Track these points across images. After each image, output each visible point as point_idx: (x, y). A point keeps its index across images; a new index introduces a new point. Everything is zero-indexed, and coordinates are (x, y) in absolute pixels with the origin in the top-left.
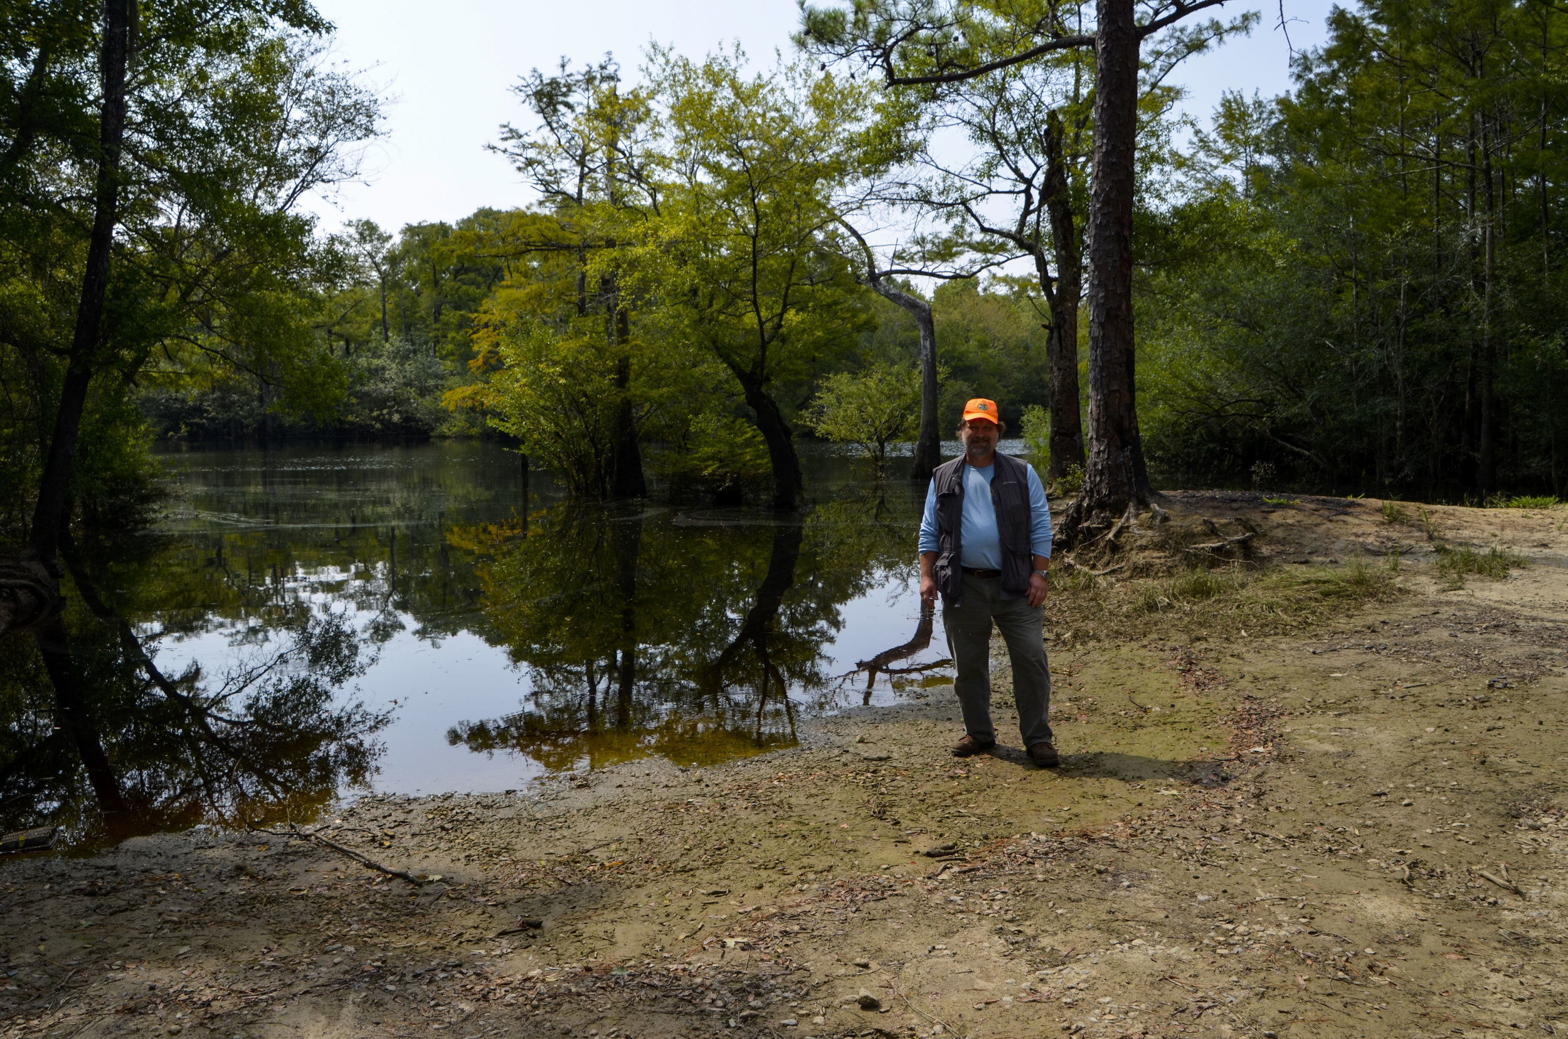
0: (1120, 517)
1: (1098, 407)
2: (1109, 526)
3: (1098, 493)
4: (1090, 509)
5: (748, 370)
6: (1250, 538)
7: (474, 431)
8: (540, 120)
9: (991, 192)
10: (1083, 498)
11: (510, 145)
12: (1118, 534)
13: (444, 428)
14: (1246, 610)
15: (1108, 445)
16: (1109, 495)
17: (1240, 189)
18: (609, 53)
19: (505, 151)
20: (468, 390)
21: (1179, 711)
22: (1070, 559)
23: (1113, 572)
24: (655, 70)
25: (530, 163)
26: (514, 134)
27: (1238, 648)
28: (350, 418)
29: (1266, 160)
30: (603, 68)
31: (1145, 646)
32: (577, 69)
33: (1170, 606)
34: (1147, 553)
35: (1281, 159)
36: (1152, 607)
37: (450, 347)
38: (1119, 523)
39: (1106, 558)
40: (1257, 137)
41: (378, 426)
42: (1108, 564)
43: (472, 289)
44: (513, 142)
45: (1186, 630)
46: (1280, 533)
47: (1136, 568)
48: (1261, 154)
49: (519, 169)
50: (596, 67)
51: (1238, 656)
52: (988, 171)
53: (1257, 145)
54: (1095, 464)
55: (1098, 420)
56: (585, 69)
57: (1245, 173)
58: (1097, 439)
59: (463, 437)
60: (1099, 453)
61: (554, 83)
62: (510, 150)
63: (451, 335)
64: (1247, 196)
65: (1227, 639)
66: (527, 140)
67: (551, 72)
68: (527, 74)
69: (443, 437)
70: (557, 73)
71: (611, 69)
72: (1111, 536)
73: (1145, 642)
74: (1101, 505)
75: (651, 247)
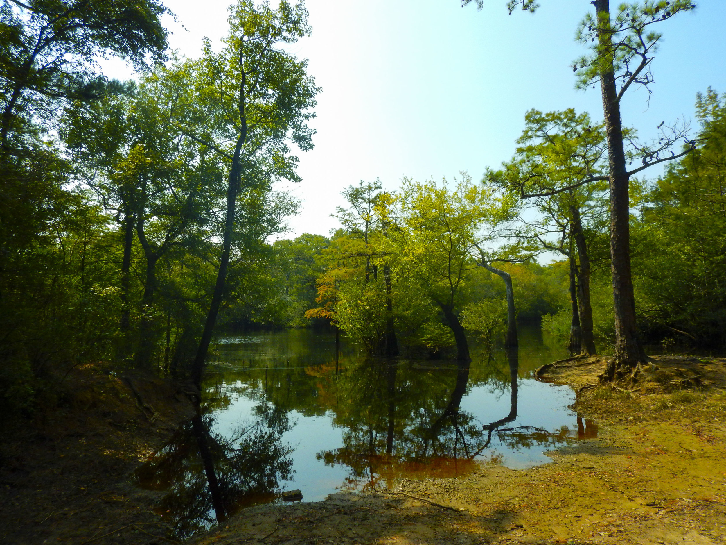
0: (635, 367)
1: (620, 322)
2: (630, 372)
3: (623, 357)
4: (619, 364)
5: (445, 304)
6: (700, 377)
7: (304, 325)
8: (350, 204)
9: (548, 232)
10: (615, 360)
11: (340, 215)
12: (636, 375)
13: (291, 324)
14: (712, 409)
15: (626, 338)
16: (628, 359)
17: (639, 218)
18: (378, 178)
19: (337, 217)
20: (316, 310)
21: (706, 452)
22: (613, 385)
23: (636, 391)
24: (406, 187)
25: (346, 221)
26: (342, 210)
27: (716, 425)
28: (252, 319)
29: (651, 205)
30: (375, 183)
31: (671, 424)
32: (365, 184)
33: (672, 407)
34: (652, 383)
35: (657, 204)
36: (665, 407)
37: (294, 290)
38: (635, 370)
39: (631, 385)
40: (646, 196)
41: (263, 323)
42: (632, 388)
43: (303, 267)
44: (341, 213)
45: (688, 417)
46: (711, 375)
47: (648, 390)
48: (648, 202)
49: (342, 223)
50: (372, 183)
51: (719, 429)
52: (546, 222)
53: (646, 199)
54: (621, 346)
55: (620, 328)
56: (368, 184)
57: (641, 211)
58: (621, 336)
59: (300, 328)
60: (622, 341)
61: (357, 190)
62: (340, 216)
63: (294, 285)
64: (642, 221)
65: (709, 422)
66: (347, 212)
67: (357, 186)
68: (348, 188)
69: (290, 327)
70: (358, 186)
71: (378, 184)
72: (632, 375)
73: (670, 422)
74: (625, 363)
75: (411, 257)
